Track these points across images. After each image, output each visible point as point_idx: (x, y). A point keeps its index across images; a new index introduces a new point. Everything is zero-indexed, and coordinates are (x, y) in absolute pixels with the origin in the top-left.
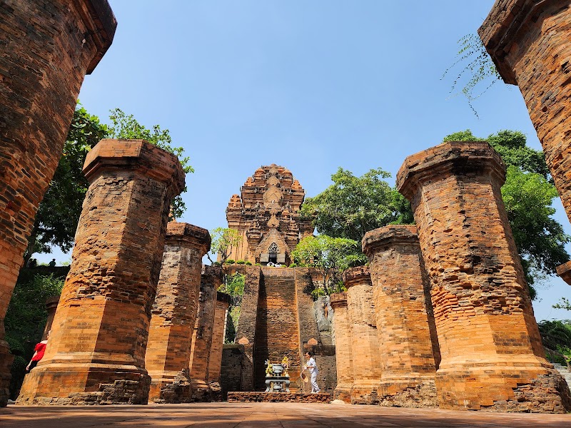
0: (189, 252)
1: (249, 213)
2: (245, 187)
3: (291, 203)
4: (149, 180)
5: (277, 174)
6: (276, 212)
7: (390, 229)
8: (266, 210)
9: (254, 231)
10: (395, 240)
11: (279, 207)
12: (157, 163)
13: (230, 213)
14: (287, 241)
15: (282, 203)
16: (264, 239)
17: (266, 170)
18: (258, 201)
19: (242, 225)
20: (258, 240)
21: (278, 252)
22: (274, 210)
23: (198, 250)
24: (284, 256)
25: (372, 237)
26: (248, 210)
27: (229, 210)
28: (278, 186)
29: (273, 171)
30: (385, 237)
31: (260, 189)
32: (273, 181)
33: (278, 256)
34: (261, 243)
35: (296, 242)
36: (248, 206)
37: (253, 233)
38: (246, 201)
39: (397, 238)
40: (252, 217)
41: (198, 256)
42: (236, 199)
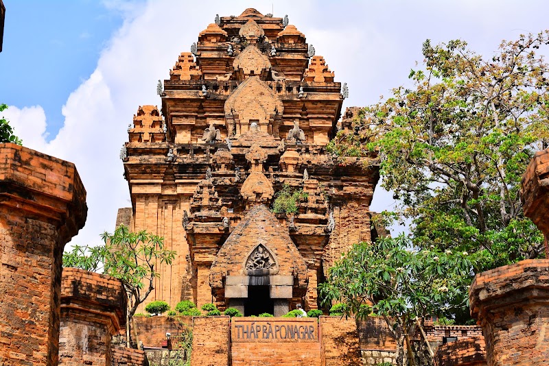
0: (85, 330)
1: (186, 159)
2: (173, 83)
3: (305, 124)
4: (26, 222)
5: (261, 39)
6: (263, 155)
7: (526, 270)
8: (235, 151)
9: (204, 213)
10: (535, 293)
11: (270, 141)
12: (40, 187)
13: (134, 160)
14: (296, 238)
15: (278, 126)
16: (232, 237)
17: (228, 30)
18: (212, 122)
19: (169, 192)
20: (216, 239)
21: (272, 271)
22: (257, 153)
23: (102, 326)
24: (290, 280)
25: (486, 287)
26: (184, 149)
27: (130, 151)
28: (266, 76)
29: (250, 31)
30: (515, 286)
31: (216, 88)
32: (251, 60)
33: (274, 280)
34: (227, 247)
35: (322, 241)
36: (183, 138)
37: (199, 219)
38: (175, 122)
39: (541, 289)
40: (196, 170)
41: (104, 339)
42: (148, 120)
